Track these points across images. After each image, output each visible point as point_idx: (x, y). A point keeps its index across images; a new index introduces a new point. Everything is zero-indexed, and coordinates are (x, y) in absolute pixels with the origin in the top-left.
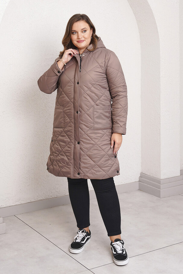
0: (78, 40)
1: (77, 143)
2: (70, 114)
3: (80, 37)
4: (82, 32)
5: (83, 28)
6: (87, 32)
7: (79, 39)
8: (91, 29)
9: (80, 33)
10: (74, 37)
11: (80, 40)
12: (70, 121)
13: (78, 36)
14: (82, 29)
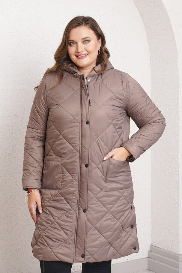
0: (77, 54)
1: (82, 210)
2: (74, 168)
3: (80, 50)
4: (83, 42)
5: (84, 36)
6: (90, 42)
7: (78, 52)
8: (98, 39)
9: (80, 44)
10: (72, 50)
11: (80, 53)
12: (72, 178)
13: (77, 49)
14: (84, 39)
